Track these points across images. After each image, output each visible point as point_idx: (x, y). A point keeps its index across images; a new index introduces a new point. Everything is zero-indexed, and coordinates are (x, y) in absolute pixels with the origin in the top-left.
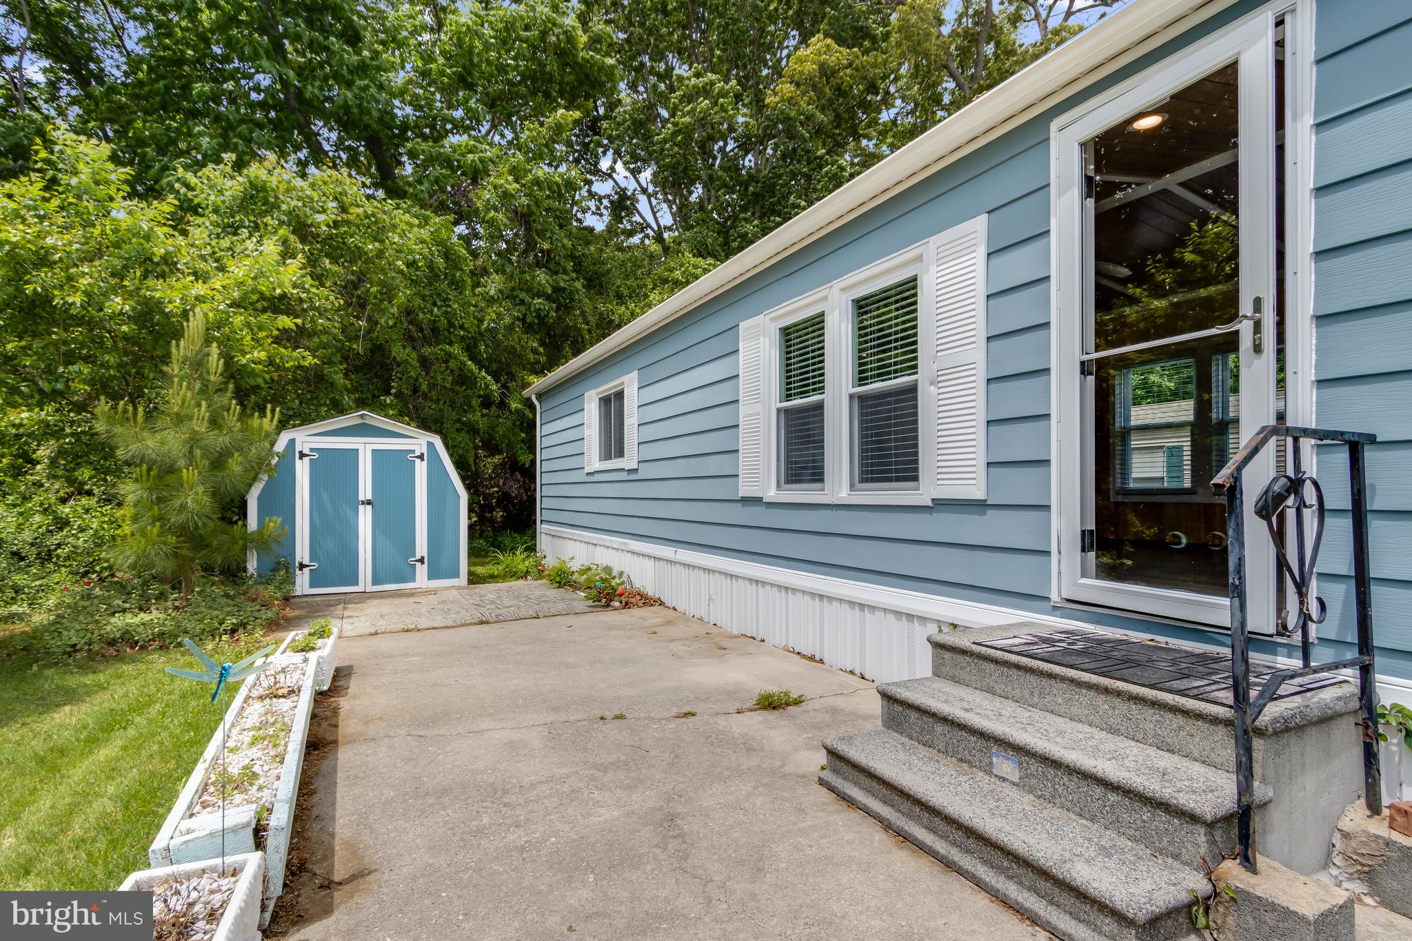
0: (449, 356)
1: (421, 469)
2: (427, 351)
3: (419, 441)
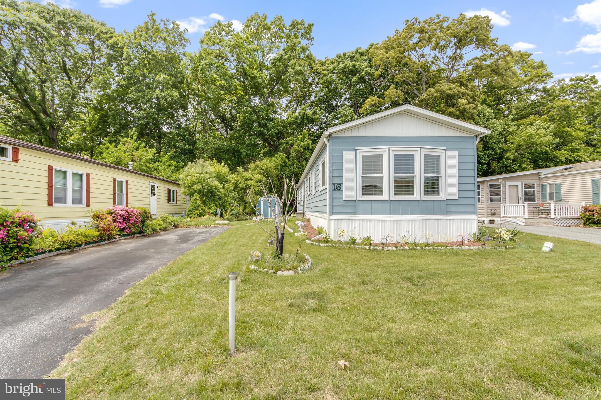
3: (276, 198)
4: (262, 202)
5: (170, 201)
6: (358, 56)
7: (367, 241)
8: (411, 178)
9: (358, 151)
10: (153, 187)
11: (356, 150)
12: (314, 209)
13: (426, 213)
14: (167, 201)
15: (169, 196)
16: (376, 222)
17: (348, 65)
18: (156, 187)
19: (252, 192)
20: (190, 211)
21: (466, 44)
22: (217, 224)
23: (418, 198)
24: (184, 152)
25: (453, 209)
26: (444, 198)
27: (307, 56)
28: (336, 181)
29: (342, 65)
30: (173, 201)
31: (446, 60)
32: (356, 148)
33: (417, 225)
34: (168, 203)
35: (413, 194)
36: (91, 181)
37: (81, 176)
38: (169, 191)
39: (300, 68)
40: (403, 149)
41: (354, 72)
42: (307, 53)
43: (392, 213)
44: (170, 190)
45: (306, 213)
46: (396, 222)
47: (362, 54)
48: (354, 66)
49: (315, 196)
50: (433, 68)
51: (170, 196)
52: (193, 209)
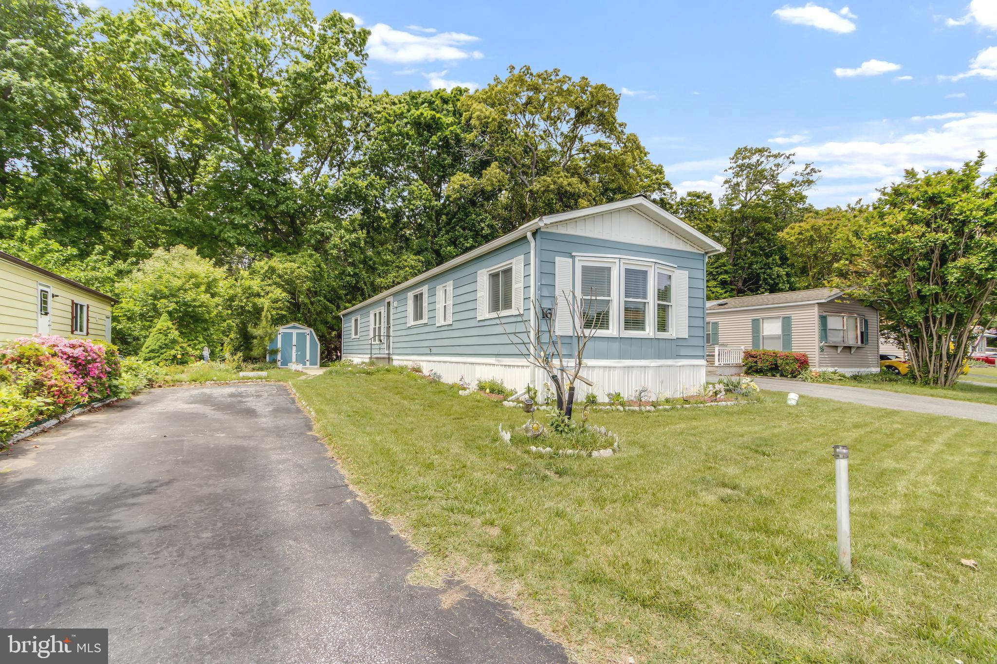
0: (320, 301)
1: (308, 337)
2: (312, 299)
3: (308, 330)
4: (279, 337)
5: (76, 330)
6: (438, 102)
7: (616, 398)
8: (641, 306)
9: (577, 259)
10: (44, 296)
11: (573, 257)
12: (434, 350)
13: (659, 357)
14: (69, 329)
15: (74, 318)
16: (602, 370)
17: (425, 115)
18: (50, 297)
19: (266, 317)
20: (152, 351)
21: (587, 122)
22: (243, 378)
23: (652, 335)
24: (69, 222)
25: (683, 352)
26: (674, 336)
27: (358, 83)
28: (546, 304)
29: (415, 113)
30: (81, 330)
31: (560, 140)
32: (574, 254)
33: (650, 374)
34: (72, 332)
35: (643, 329)
38: (74, 305)
39: (344, 99)
40: (638, 262)
41: (433, 126)
42: (357, 75)
43: (622, 356)
44: (77, 305)
45: (394, 357)
47: (445, 101)
48: (433, 118)
49: (450, 328)
50: (542, 147)
51: (76, 317)
52: (161, 347)
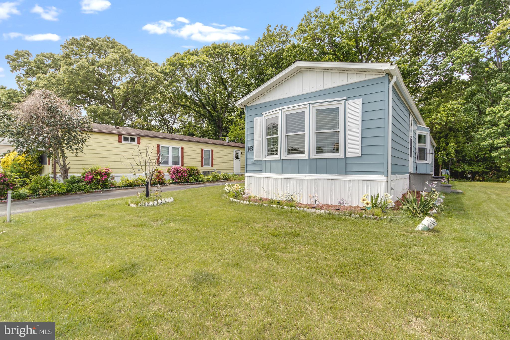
8: (303, 136)
10: (237, 153)
11: (262, 115)
13: (317, 172)
18: (240, 154)
23: (306, 157)
26: (343, 156)
28: (250, 144)
35: (305, 153)
36: (184, 151)
37: (179, 148)
40: (293, 108)
46: (286, 180)
